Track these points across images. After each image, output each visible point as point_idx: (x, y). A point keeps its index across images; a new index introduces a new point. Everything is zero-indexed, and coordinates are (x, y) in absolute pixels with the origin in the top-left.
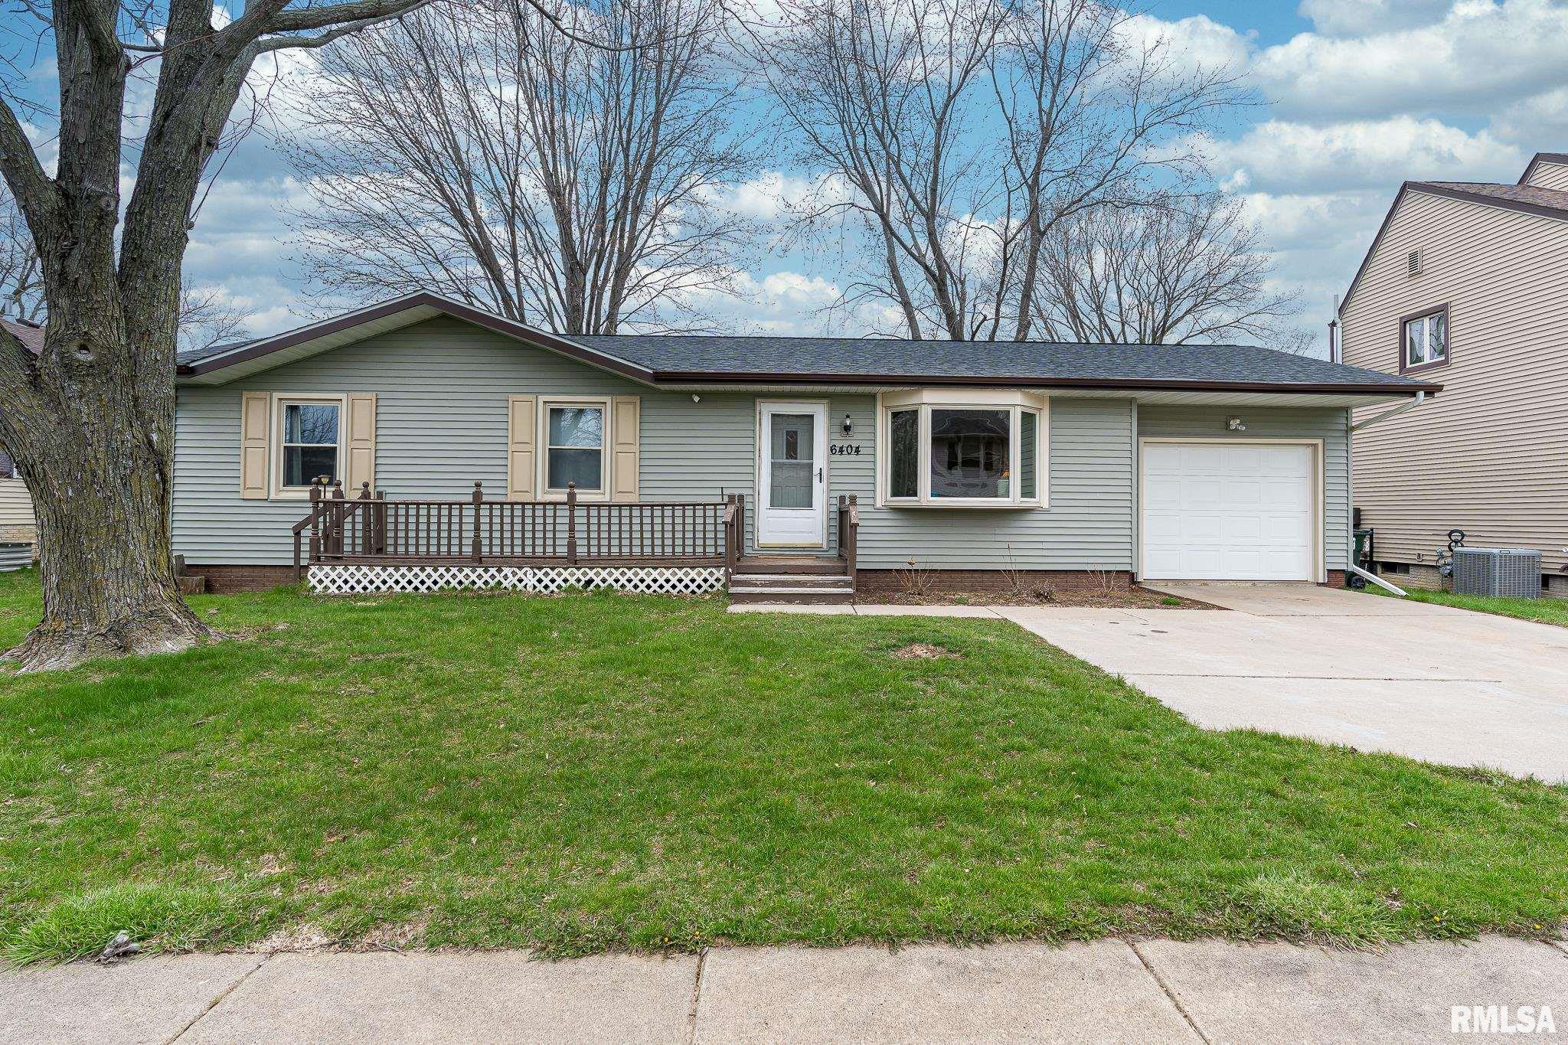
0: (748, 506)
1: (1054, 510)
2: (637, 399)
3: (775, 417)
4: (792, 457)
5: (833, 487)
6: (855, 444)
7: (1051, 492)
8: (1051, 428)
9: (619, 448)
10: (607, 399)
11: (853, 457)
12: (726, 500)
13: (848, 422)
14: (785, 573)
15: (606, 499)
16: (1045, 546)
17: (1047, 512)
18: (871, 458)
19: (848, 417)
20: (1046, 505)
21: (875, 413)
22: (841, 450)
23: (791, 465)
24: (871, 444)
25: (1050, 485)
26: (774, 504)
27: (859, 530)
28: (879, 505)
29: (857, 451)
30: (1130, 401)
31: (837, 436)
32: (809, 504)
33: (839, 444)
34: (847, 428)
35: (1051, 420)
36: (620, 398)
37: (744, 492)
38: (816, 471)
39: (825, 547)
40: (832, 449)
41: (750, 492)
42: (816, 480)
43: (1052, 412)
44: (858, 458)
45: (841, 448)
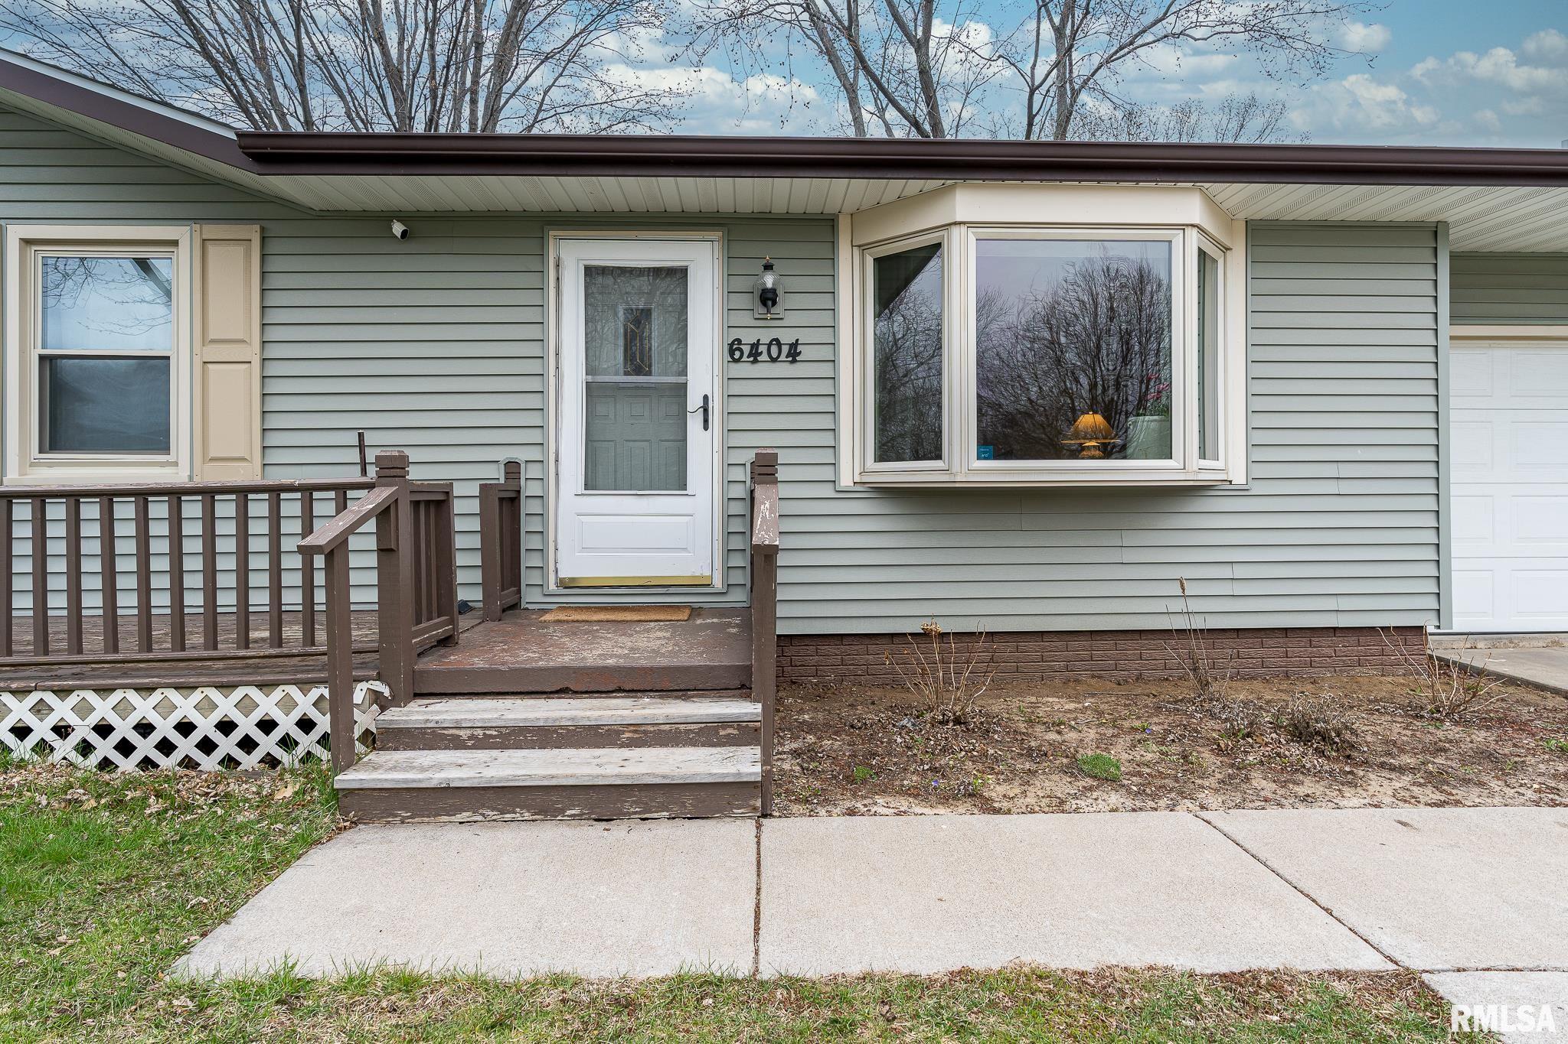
0: (530, 489)
1: (1258, 488)
2: (253, 233)
3: (592, 272)
4: (638, 371)
5: (737, 440)
6: (787, 337)
7: (1252, 446)
8: (1251, 295)
9: (214, 353)
10: (178, 232)
11: (783, 369)
12: (372, 472)
13: (769, 281)
14: (563, 692)
15: (177, 477)
16: (1240, 572)
17: (1242, 492)
18: (825, 370)
19: (768, 267)
20: (1239, 478)
21: (833, 260)
22: (755, 353)
23: (638, 387)
24: (825, 336)
25: (1251, 429)
26: (591, 483)
27: (782, 559)
28: (846, 481)
29: (794, 354)
30: (1434, 232)
31: (746, 319)
32: (680, 483)
33: (748, 337)
34: (768, 298)
35: (1251, 278)
36: (212, 231)
37: (520, 455)
38: (694, 401)
39: (718, 583)
40: (734, 350)
41: (534, 454)
42: (694, 423)
43: (1253, 260)
44: (798, 370)
45: (755, 346)
